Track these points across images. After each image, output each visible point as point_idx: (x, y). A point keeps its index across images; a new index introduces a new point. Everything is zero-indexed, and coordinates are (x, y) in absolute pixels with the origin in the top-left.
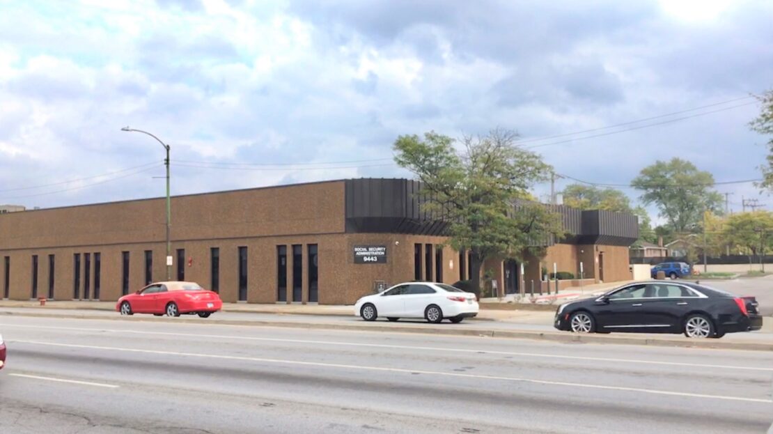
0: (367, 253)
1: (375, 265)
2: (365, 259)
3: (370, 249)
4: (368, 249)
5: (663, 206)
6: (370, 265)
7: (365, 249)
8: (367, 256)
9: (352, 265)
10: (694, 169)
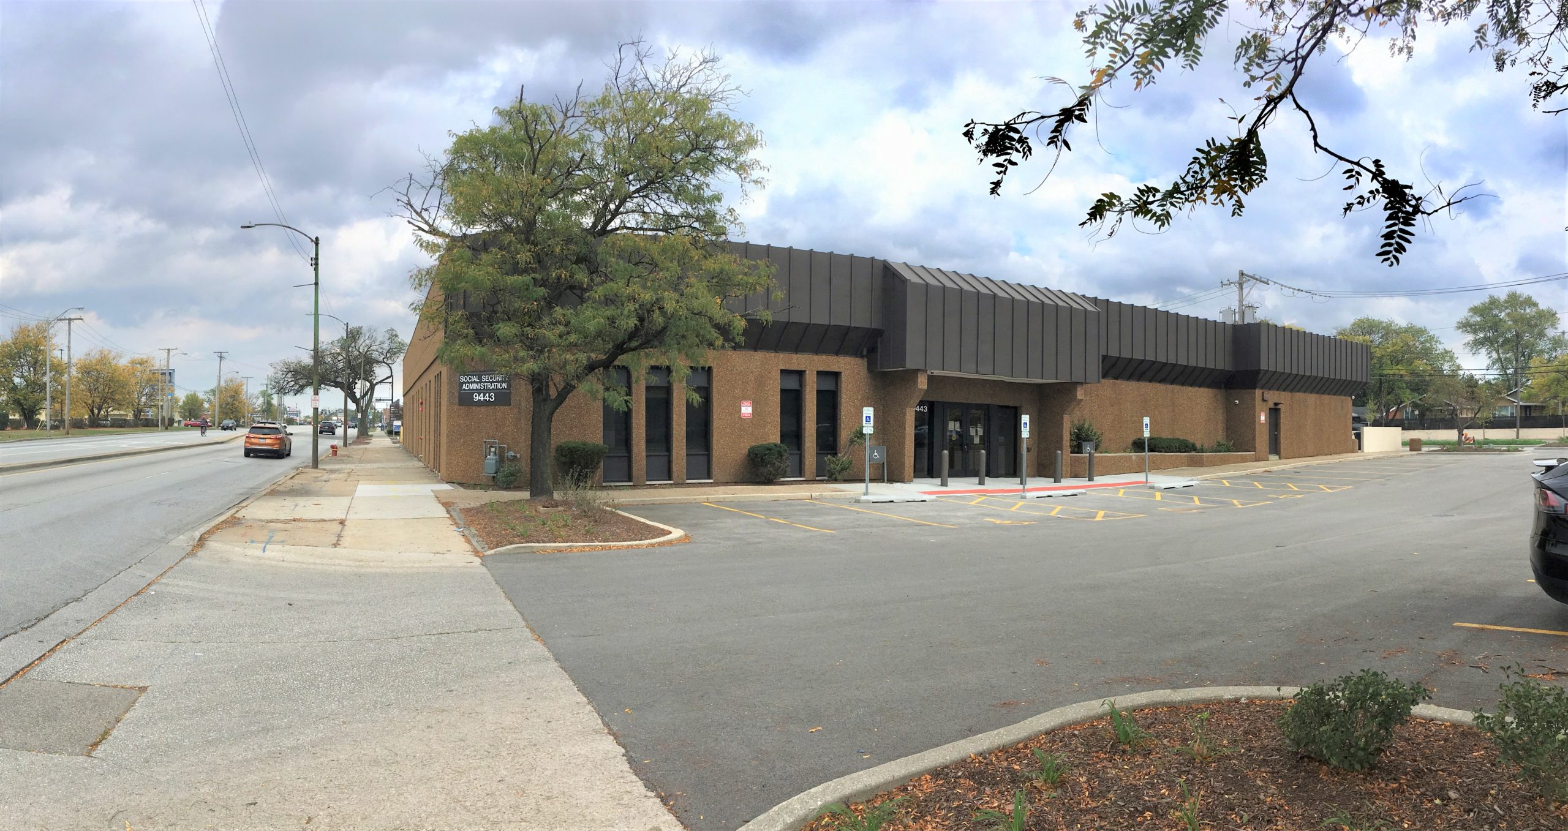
0: (478, 386)
1: (490, 409)
2: (477, 398)
3: (485, 378)
4: (480, 378)
5: (1494, 355)
6: (483, 409)
7: (475, 379)
8: (479, 391)
9: (456, 407)
10: (1535, 305)
